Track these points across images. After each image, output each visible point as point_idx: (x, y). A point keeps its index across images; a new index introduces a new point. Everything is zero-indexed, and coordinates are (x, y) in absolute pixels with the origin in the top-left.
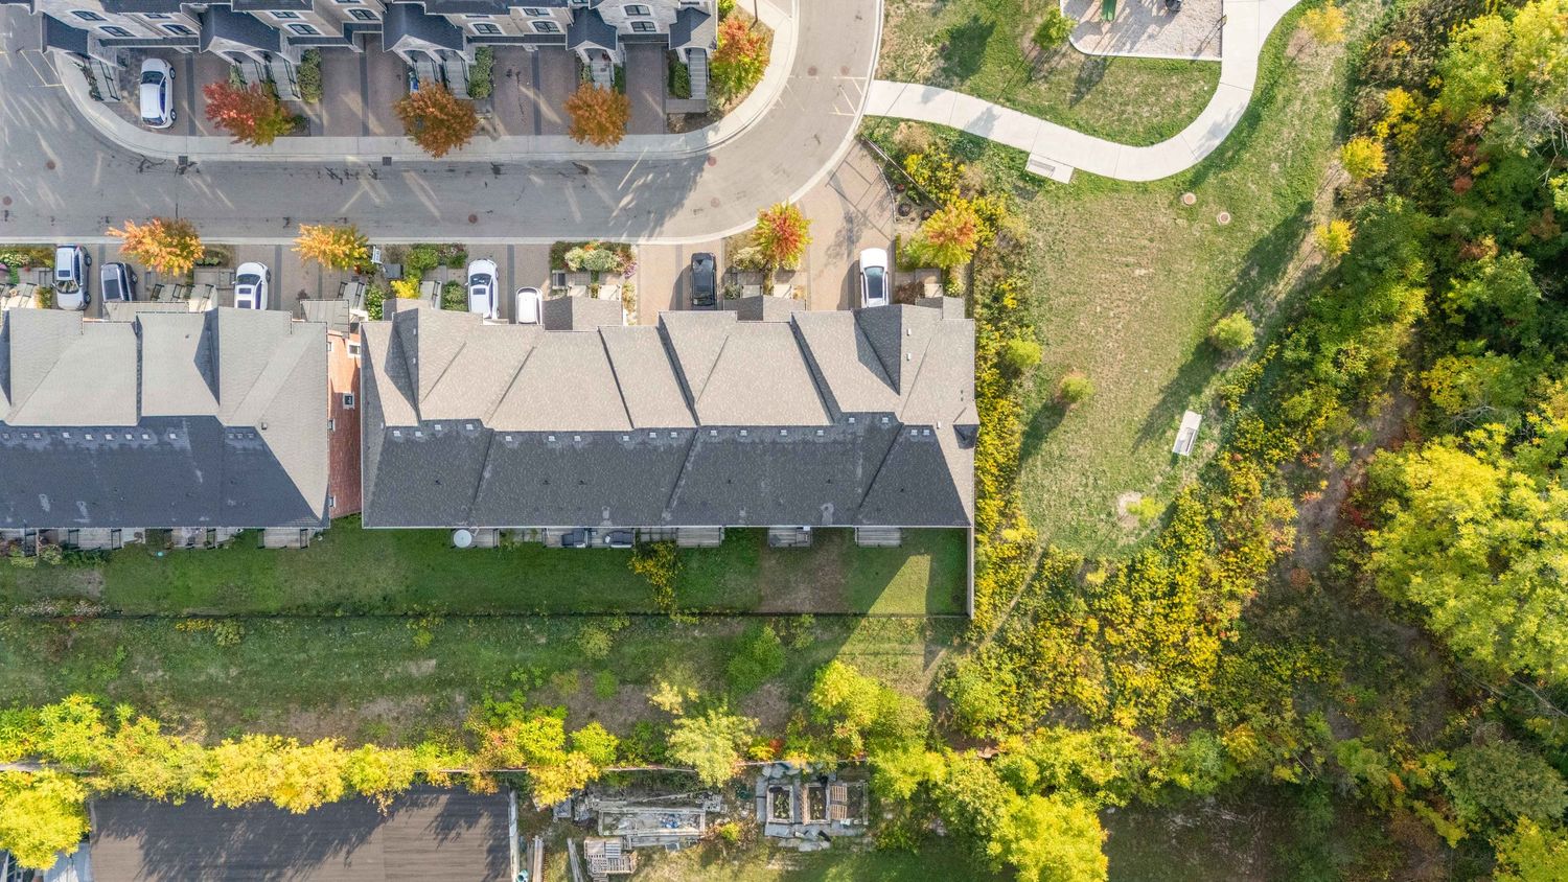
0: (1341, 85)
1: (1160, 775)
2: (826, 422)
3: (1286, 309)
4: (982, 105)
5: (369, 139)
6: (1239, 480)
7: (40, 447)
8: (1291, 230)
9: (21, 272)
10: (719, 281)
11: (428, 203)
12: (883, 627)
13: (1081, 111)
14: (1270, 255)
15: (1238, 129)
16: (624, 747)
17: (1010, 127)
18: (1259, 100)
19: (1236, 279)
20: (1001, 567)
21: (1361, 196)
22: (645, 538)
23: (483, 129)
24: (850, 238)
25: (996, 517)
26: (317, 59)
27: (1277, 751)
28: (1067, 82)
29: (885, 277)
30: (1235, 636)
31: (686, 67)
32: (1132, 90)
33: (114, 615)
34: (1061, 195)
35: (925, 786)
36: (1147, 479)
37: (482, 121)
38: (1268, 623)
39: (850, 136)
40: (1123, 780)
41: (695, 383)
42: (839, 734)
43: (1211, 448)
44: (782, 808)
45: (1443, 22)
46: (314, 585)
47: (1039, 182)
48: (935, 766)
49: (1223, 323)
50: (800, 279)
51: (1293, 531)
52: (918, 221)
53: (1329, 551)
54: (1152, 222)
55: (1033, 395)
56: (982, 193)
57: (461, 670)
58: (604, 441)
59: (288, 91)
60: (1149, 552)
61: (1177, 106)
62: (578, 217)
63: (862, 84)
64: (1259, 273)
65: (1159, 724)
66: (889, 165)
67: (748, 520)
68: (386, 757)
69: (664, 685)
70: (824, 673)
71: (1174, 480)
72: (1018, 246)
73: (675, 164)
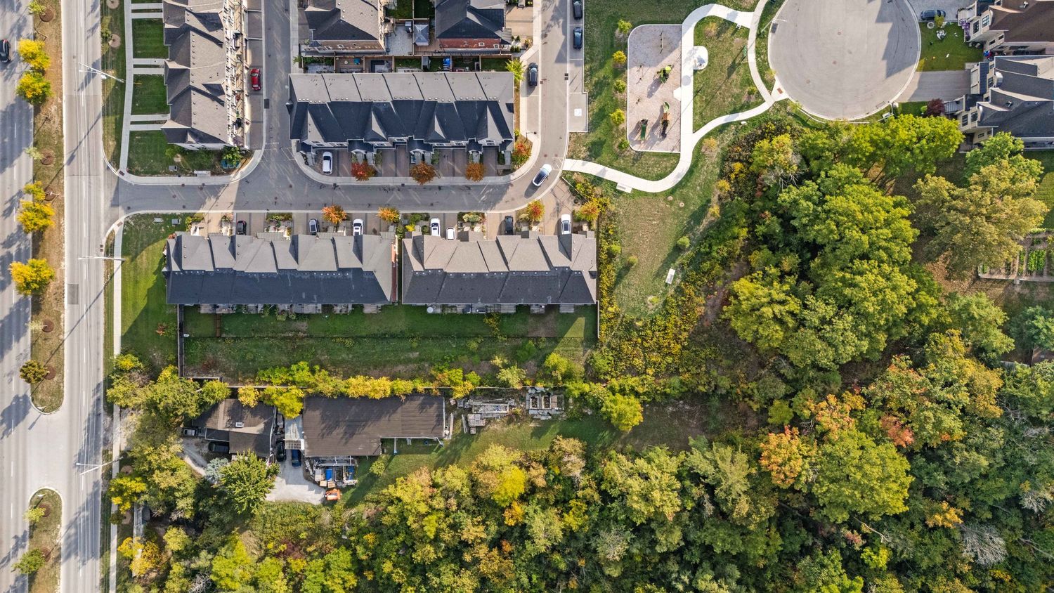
0: (720, 161)
1: (660, 390)
2: (549, 270)
3: (702, 235)
4: (602, 167)
5: (397, 178)
6: (687, 291)
7: (306, 277)
8: (704, 208)
9: (281, 222)
10: (514, 225)
11: (416, 199)
12: (569, 342)
13: (634, 169)
14: (698, 216)
15: (687, 175)
16: (482, 380)
17: (611, 174)
18: (693, 166)
19: (686, 224)
20: (608, 321)
21: (726, 198)
23: (436, 174)
24: (558, 211)
25: (607, 304)
26: (381, 153)
27: (699, 382)
28: (629, 160)
29: (570, 224)
30: (686, 344)
31: (504, 155)
32: (651, 163)
33: (311, 337)
34: (628, 197)
36: (657, 291)
37: (436, 172)
39: (558, 177)
40: (649, 392)
41: (508, 258)
42: (554, 376)
43: (678, 281)
44: (535, 404)
45: (753, 141)
46: (378, 327)
47: (621, 192)
48: (586, 388)
49: (681, 239)
50: (541, 225)
51: (705, 308)
52: (580, 205)
53: (717, 315)
54: (658, 206)
55: (619, 263)
56: (602, 196)
57: (427, 356)
58: (480, 276)
59: (371, 163)
60: (658, 316)
61: (666, 168)
62: (467, 204)
63: (562, 160)
64: (694, 223)
65: (661, 374)
66: (571, 187)
67: (524, 301)
68: (404, 383)
69: (497, 358)
70: (549, 356)
71: (666, 292)
72: (614, 214)
73: (500, 186)
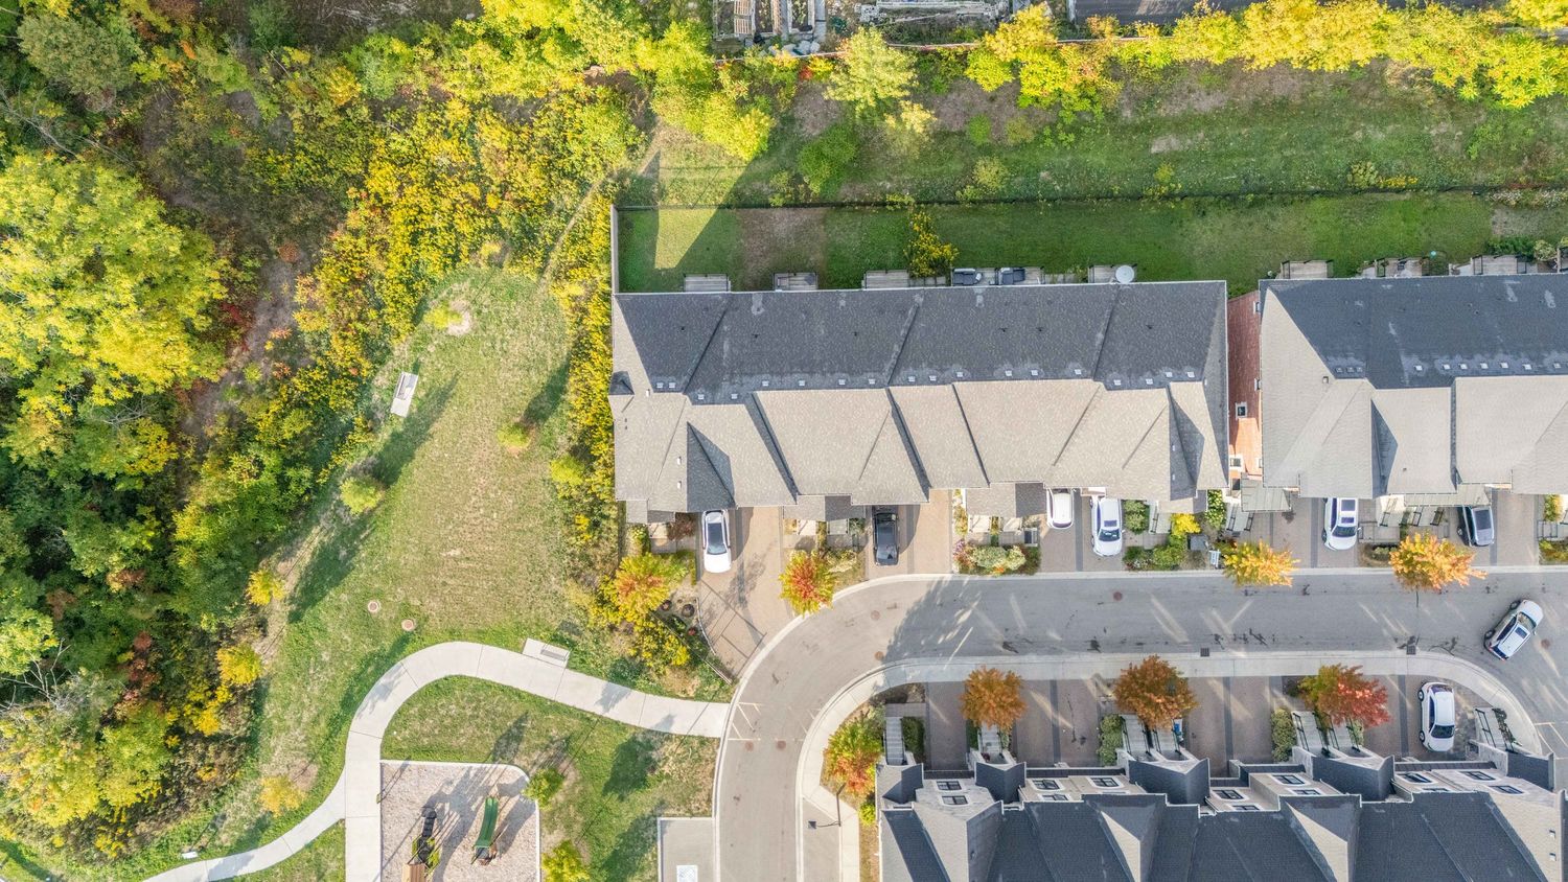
0: (263, 737)
1: (422, 51)
2: (760, 394)
3: (311, 517)
4: (615, 713)
5: (1223, 674)
6: (352, 348)
7: (1555, 355)
8: (309, 595)
10: (871, 538)
11: (1163, 611)
12: (701, 195)
13: (516, 710)
14: (328, 570)
15: (362, 694)
16: (960, 67)
17: (585, 693)
18: (343, 721)
19: (361, 547)
20: (585, 258)
21: (242, 630)
22: (942, 280)
23: (1109, 686)
24: (742, 582)
25: (591, 308)
26: (1276, 752)
27: (307, 77)
28: (531, 738)
30: (352, 192)
31: (907, 748)
32: (468, 730)
33: (1480, 190)
34: (534, 627)
35: (656, 35)
36: (443, 349)
37: (1110, 693)
38: (320, 208)
39: (743, 683)
40: (458, 46)
41: (892, 430)
42: (743, 85)
43: (381, 380)
44: (800, 10)
45: (165, 799)
46: (1274, 225)
47: (556, 640)
48: (646, 56)
49: (371, 504)
50: (790, 541)
51: (297, 299)
52: (675, 601)
53: (262, 279)
54: (444, 602)
55: (557, 430)
56: (612, 628)
57: (1126, 142)
58: (982, 371)
59: (1305, 720)
60: (439, 276)
61: (422, 716)
62: (1013, 600)
63: (733, 734)
64: (337, 553)
65: (425, 103)
66: (705, 654)
67: (837, 298)
68: (1200, 52)
69: (919, 130)
70: (760, 148)
71: (416, 349)
72: (576, 576)
73: (916, 652)
